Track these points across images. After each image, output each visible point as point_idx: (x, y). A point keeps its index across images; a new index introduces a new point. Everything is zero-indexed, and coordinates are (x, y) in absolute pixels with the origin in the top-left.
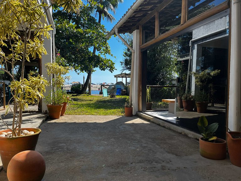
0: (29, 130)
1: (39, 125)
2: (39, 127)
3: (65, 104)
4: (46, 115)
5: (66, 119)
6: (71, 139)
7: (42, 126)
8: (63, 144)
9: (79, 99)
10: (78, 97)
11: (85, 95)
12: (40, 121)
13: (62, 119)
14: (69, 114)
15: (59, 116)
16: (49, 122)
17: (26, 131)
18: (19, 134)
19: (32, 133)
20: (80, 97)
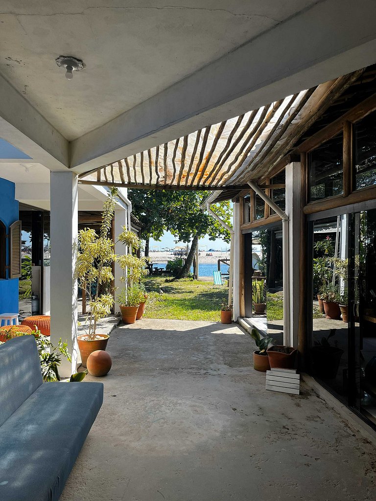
0: (101, 336)
1: (110, 330)
2: (110, 333)
3: (142, 304)
4: (119, 317)
5: (142, 324)
6: (140, 347)
7: (113, 332)
8: (130, 352)
9: (173, 289)
10: (175, 285)
11: (187, 279)
12: (111, 326)
13: (137, 325)
14: (148, 318)
15: (134, 321)
16: (121, 327)
17: (98, 337)
18: (93, 338)
19: (103, 338)
20: (177, 283)
